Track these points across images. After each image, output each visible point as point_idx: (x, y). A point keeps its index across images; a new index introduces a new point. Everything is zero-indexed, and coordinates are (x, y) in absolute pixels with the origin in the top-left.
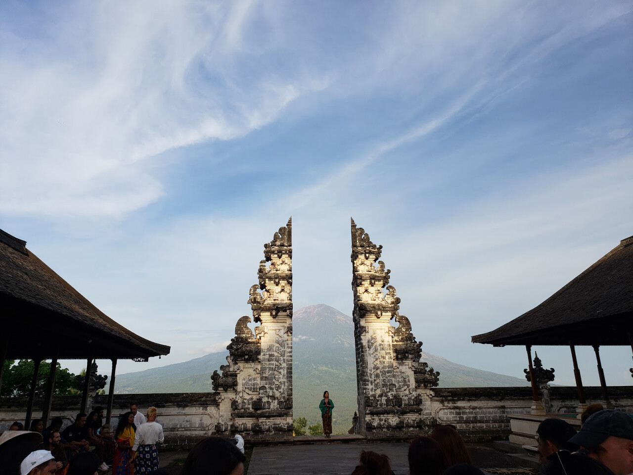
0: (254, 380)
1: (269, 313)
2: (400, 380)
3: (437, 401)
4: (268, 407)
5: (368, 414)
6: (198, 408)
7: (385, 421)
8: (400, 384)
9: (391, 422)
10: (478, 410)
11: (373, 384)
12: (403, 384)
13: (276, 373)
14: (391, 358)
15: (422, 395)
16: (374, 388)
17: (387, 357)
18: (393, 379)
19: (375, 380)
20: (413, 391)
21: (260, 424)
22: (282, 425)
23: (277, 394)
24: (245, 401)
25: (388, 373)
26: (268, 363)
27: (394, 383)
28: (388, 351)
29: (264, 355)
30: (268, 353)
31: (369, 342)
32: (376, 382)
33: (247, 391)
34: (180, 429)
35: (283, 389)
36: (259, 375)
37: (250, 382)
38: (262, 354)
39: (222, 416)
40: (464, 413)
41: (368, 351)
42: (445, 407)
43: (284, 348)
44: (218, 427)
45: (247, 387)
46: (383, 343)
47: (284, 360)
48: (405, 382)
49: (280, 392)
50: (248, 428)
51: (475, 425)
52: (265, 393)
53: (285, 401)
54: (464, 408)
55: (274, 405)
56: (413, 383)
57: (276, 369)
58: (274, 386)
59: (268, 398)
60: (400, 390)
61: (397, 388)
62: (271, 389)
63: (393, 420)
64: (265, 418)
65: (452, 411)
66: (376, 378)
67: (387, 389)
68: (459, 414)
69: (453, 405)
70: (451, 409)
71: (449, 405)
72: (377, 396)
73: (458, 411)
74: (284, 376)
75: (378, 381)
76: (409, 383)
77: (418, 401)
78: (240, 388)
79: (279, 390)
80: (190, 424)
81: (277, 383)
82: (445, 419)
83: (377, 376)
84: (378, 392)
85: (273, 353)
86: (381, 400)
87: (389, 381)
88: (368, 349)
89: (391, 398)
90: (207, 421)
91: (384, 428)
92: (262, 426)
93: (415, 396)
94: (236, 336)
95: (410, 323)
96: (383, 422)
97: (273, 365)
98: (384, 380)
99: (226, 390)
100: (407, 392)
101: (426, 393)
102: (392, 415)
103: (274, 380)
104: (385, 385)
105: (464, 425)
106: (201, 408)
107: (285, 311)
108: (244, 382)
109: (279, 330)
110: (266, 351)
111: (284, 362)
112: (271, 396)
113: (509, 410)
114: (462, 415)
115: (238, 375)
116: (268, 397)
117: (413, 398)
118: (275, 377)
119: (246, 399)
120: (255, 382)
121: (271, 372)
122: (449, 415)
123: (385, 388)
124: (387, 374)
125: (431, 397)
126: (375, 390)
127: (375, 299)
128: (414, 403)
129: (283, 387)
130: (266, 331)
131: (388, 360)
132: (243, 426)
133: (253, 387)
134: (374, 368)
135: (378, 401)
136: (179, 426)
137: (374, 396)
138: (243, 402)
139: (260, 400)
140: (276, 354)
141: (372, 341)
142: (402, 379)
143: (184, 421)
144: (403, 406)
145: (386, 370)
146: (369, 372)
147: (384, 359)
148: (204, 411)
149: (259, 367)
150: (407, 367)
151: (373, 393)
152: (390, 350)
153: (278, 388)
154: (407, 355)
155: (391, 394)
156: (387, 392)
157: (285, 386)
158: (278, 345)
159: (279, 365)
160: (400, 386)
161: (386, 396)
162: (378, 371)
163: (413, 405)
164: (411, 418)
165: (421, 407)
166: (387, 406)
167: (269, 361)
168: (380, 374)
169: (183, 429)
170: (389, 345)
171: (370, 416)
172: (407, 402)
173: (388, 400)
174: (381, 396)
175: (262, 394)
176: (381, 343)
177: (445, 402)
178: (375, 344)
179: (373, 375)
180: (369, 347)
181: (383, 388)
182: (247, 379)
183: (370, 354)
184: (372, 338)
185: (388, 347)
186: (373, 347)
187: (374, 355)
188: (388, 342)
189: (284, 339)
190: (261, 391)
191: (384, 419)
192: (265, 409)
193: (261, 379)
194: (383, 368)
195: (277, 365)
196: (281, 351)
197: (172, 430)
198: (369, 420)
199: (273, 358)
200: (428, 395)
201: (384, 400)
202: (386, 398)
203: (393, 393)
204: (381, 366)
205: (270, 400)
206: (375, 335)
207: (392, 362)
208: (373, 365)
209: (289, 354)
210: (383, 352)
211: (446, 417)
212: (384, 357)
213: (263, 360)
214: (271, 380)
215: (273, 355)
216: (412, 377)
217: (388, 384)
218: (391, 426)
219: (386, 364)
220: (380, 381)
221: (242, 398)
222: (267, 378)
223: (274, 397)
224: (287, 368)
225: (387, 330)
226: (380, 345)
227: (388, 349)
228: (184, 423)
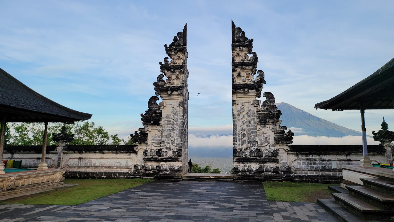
1: (166, 93)
2: (262, 138)
3: (292, 154)
4: (166, 155)
5: (236, 161)
6: (125, 155)
7: (249, 167)
8: (262, 141)
9: (253, 168)
10: (326, 162)
11: (241, 141)
12: (264, 141)
13: (172, 133)
14: (255, 122)
15: (280, 149)
16: (241, 144)
17: (252, 122)
18: (256, 138)
19: (242, 138)
20: (272, 146)
21: (160, 166)
22: (175, 167)
23: (172, 147)
24: (152, 151)
25: (252, 133)
26: (166, 126)
27: (256, 141)
28: (253, 118)
29: (164, 121)
30: (166, 120)
31: (238, 111)
32: (243, 140)
33: (154, 144)
34: (114, 167)
35: (176, 144)
36: (161, 134)
37: (156, 139)
38: (162, 120)
39: (139, 160)
40: (314, 164)
41: (237, 118)
42: (298, 159)
43: (177, 116)
44: (135, 166)
45: (153, 142)
46: (249, 112)
47: (177, 124)
48: (266, 140)
49: (174, 145)
50: (154, 168)
51: (324, 173)
52: (164, 146)
53: (177, 152)
54: (315, 160)
55: (170, 154)
56: (272, 141)
57: (172, 130)
58: (170, 142)
59: (166, 149)
60: (262, 146)
61: (259, 144)
62: (168, 143)
63: (255, 166)
64: (164, 162)
65: (305, 161)
66: (242, 137)
67: (251, 145)
68: (311, 164)
69: (306, 157)
70: (304, 160)
71: (302, 157)
72: (243, 149)
73: (309, 162)
74: (177, 135)
75: (244, 139)
76: (269, 141)
77: (276, 153)
78: (149, 142)
79: (174, 144)
80: (120, 164)
81: (172, 139)
82: (299, 168)
83: (244, 135)
84: (244, 147)
85: (170, 120)
86: (246, 153)
87: (253, 139)
88: (237, 116)
89: (253, 151)
90: (130, 163)
91: (247, 172)
92: (162, 167)
93: (274, 150)
94: (149, 109)
95: (274, 97)
96: (247, 167)
97: (170, 127)
98: (249, 139)
99: (140, 144)
100: (268, 147)
101: (283, 149)
102: (254, 163)
103: (170, 138)
104: (249, 142)
105: (314, 172)
106: (127, 154)
107: (177, 91)
108: (152, 138)
109: (174, 104)
110: (165, 118)
111: (177, 125)
112: (168, 148)
113: (354, 162)
114: (312, 165)
115: (148, 134)
116: (166, 148)
117: (272, 151)
118: (171, 136)
119: (153, 150)
120: (159, 138)
121: (168, 132)
122: (302, 165)
123: (249, 144)
124: (251, 134)
125: (287, 151)
126: (242, 145)
127: (245, 80)
128: (272, 155)
129: (176, 142)
130: (165, 105)
131: (252, 124)
132: (151, 167)
133: (157, 142)
134: (242, 130)
135: (243, 153)
136: (113, 165)
137: (241, 149)
138: (151, 152)
139: (161, 150)
140: (172, 120)
141: (241, 111)
142: (264, 138)
143: (116, 163)
144: (264, 157)
145: (251, 131)
146: (237, 132)
147: (249, 123)
148: (129, 157)
149: (161, 129)
150: (269, 129)
151: (240, 147)
152: (255, 117)
153: (173, 143)
154: (267, 120)
155: (254, 148)
156: (251, 147)
157: (177, 141)
158: (173, 114)
159: (174, 127)
160: (262, 143)
161: (250, 149)
162: (245, 132)
163: (272, 157)
164: (270, 166)
165: (278, 158)
166: (250, 157)
167: (167, 125)
168: (246, 134)
169: (116, 167)
170: (254, 113)
171: (237, 163)
172: (267, 154)
173: (251, 152)
174: (246, 149)
175: (162, 146)
176: (248, 112)
177: (299, 155)
178: (243, 113)
179: (240, 135)
180: (239, 115)
181: (248, 144)
182: (154, 137)
183: (239, 120)
184: (241, 109)
185: (253, 115)
186: (242, 115)
187: (242, 120)
188: (254, 111)
189: (177, 110)
190: (162, 145)
191: (247, 166)
192: (163, 156)
193: (162, 137)
194: (249, 130)
195: (173, 128)
196: (175, 118)
197: (109, 167)
198: (236, 166)
199: (170, 123)
200: (285, 150)
201: (248, 152)
202: (250, 151)
203: (255, 147)
204: (247, 129)
205: (167, 150)
206: (243, 107)
207: (256, 126)
208: (241, 128)
209: (180, 120)
210: (249, 119)
211: (300, 166)
212: (250, 122)
213: (164, 125)
214: (169, 137)
215: (170, 121)
216: (272, 136)
217: (252, 141)
218: (253, 170)
219: (251, 127)
220: (246, 139)
221: (151, 149)
222: (166, 136)
223: (170, 149)
224: (179, 130)
225: (252, 102)
226: (247, 113)
227: (253, 116)
228: (117, 163)
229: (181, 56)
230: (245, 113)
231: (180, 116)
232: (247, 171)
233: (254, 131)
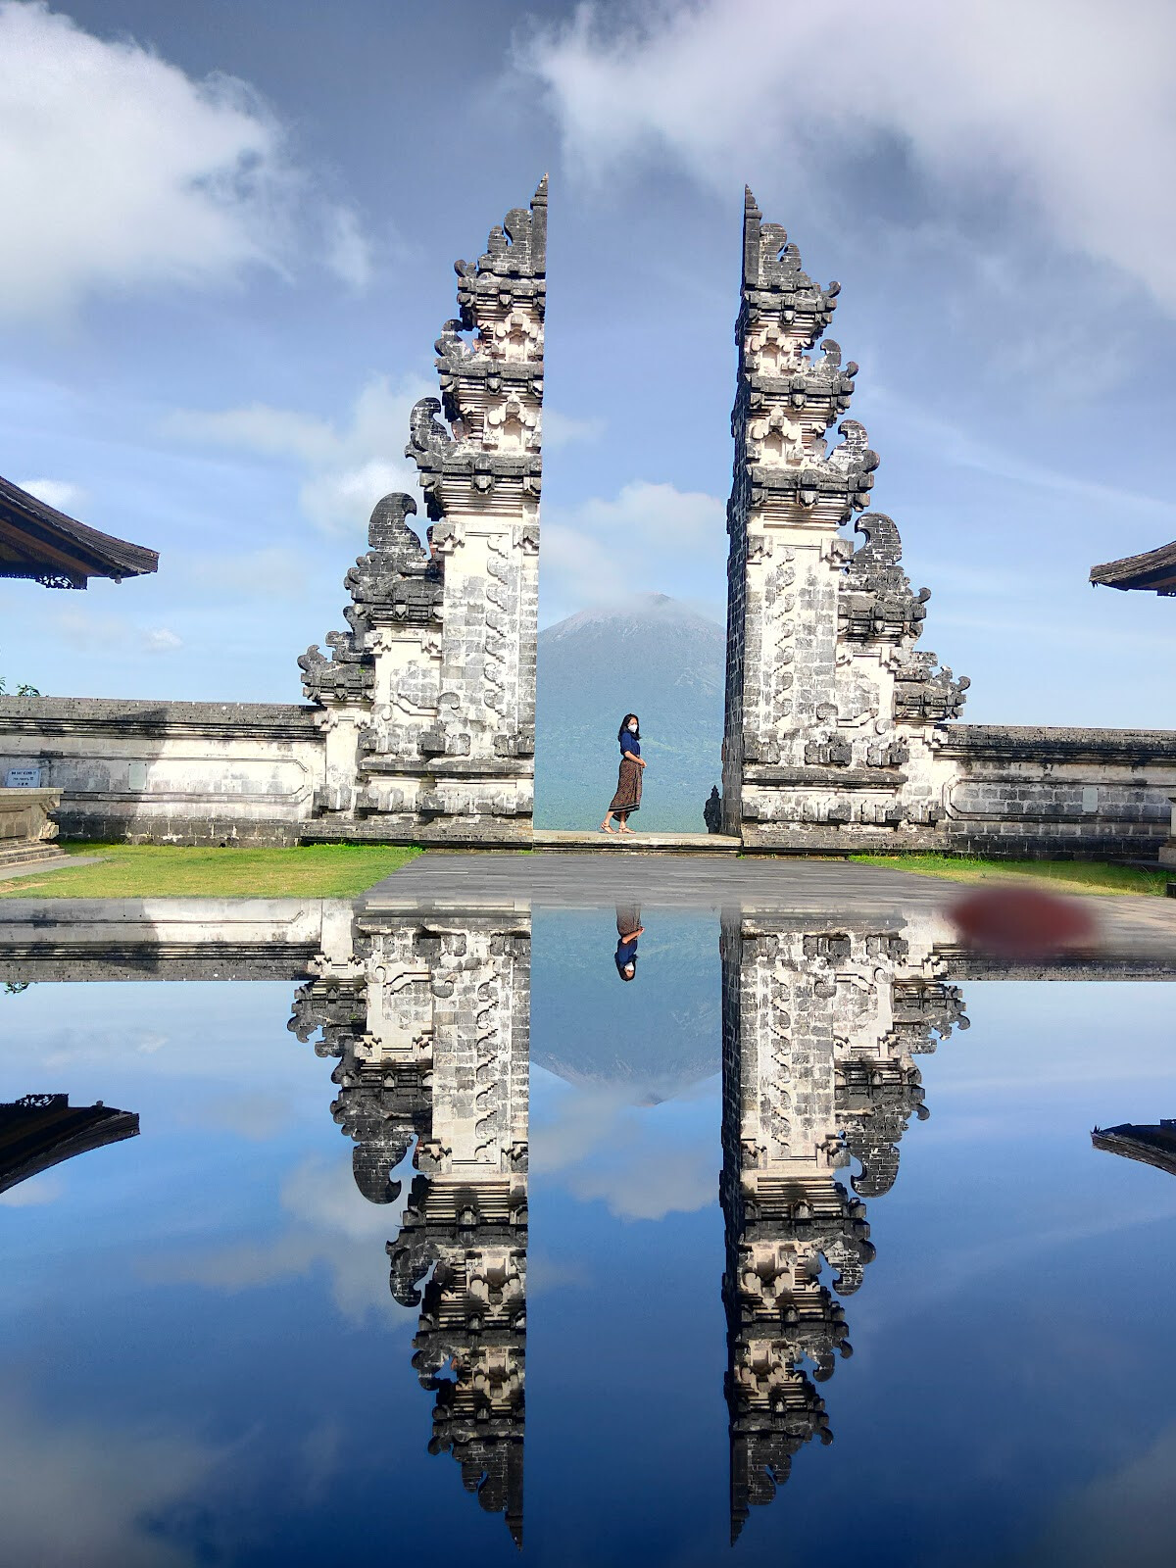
0: (424, 676)
1: (471, 482)
2: (852, 695)
3: (952, 758)
4: (465, 751)
5: (752, 781)
6: (264, 745)
7: (798, 804)
8: (851, 705)
9: (814, 807)
10: (1065, 788)
11: (773, 702)
12: (858, 705)
13: (488, 658)
14: (831, 632)
15: (911, 740)
16: (773, 714)
17: (820, 628)
18: (832, 691)
19: (778, 692)
20: (886, 728)
21: (440, 795)
22: (502, 801)
23: (491, 717)
24: (398, 731)
25: (817, 674)
26: (464, 629)
27: (832, 702)
28: (824, 613)
30: (464, 601)
31: (769, 582)
32: (780, 698)
33: (404, 703)
34: (216, 798)
35: (509, 705)
36: (437, 663)
37: (413, 682)
38: (447, 602)
39: (334, 768)
40: (1024, 795)
41: (764, 609)
42: (971, 777)
43: (514, 590)
44: (321, 795)
45: (403, 693)
46: (811, 588)
47: (513, 623)
48: (866, 702)
49: (499, 712)
50: (405, 804)
51: (1053, 827)
52: (454, 711)
53: (514, 737)
54: (1027, 781)
55: (482, 747)
56: (886, 710)
57: (489, 648)
58: (481, 695)
59: (465, 726)
60: (849, 724)
61: (840, 715)
62: (473, 701)
63: (822, 801)
64: (455, 781)
65: (993, 787)
66: (781, 688)
67: (810, 718)
68: (1012, 795)
69: (996, 771)
70: (989, 782)
71: (985, 772)
72: (780, 735)
73: (1008, 787)
74: (512, 667)
75: (786, 694)
76: (875, 706)
77: (897, 757)
78: (382, 694)
79: (497, 707)
80: (244, 784)
81: (490, 685)
82: (969, 809)
83: (786, 681)
84: (785, 725)
85: (479, 602)
86: (791, 749)
87: (819, 695)
88: (764, 604)
89: (820, 742)
90: (290, 779)
91: (793, 821)
92: (446, 800)
93: (891, 741)
94: (372, 548)
95: (898, 536)
96: (793, 805)
97: (479, 635)
98: (804, 694)
99: (341, 703)
100: (869, 730)
101: (922, 737)
102: (819, 789)
103: (482, 679)
104: (803, 708)
105: (1021, 825)
106: (275, 745)
107: (520, 477)
108: (395, 679)
109: (501, 535)
110: (459, 595)
111: (513, 629)
112: (472, 721)
113: (1156, 791)
114: (1017, 801)
115: (379, 660)
116: (465, 722)
117: (883, 746)
118: (484, 670)
119: (400, 726)
120: (427, 680)
121: (473, 655)
122: (980, 799)
123: (805, 716)
124: (815, 677)
125: (935, 745)
126: (777, 719)
127: (800, 456)
128: (884, 758)
129: (507, 696)
130: (458, 535)
131: (820, 637)
132: (392, 796)
133: (420, 694)
134: (778, 659)
135: (782, 748)
136: (211, 789)
137: (773, 737)
138: (392, 734)
139: (440, 729)
140: (488, 605)
141: (780, 582)
142: (858, 693)
143: (226, 777)
144: (853, 766)
145: (815, 665)
146: (763, 668)
147: (810, 634)
148: (284, 752)
149: (436, 639)
150: (877, 660)
151: (770, 726)
152: (831, 608)
153: (494, 700)
154: (879, 625)
155: (824, 733)
156: (811, 726)
157: (513, 694)
158: (492, 580)
159: (498, 636)
160: (850, 712)
161: (807, 736)
162: (790, 668)
163: (882, 767)
164: (871, 801)
165: (903, 770)
166: (807, 764)
167: (468, 623)
168: (795, 676)
169: (225, 798)
170: (831, 595)
171: (755, 787)
172: (865, 757)
173: (811, 748)
174: (792, 735)
175: (447, 713)
176: (807, 587)
177: (974, 764)
178: (788, 590)
179: (774, 678)
180: (770, 599)
181: (799, 716)
182: (403, 673)
183: (771, 619)
184: (781, 573)
185: (827, 601)
186: (783, 597)
187: (783, 619)
188: (829, 585)
189: (515, 564)
190: (444, 707)
191: (795, 797)
192: (453, 755)
193: (444, 673)
194: (805, 659)
195: (493, 638)
196: (504, 597)
197: (194, 797)
198: (753, 798)
199: (480, 616)
200: (928, 744)
201: (798, 747)
202: (807, 742)
203: (828, 729)
204: (798, 655)
205: (468, 731)
206: (788, 564)
207: (834, 645)
208: (777, 650)
209: (527, 608)
210: (809, 615)
211: (974, 805)
212: (810, 630)
213: (451, 622)
214: (475, 677)
215: (480, 609)
216: (886, 687)
217: (816, 704)
218: (813, 816)
219: (815, 650)
220: (793, 693)
221: (390, 722)
222: (462, 672)
223: (481, 725)
224: (523, 647)
225: (827, 550)
226: (803, 592)
227: (827, 605)
228: (227, 781)
229: (527, 325)
230: (794, 589)
231: (524, 587)
232: (790, 818)
233: (824, 664)
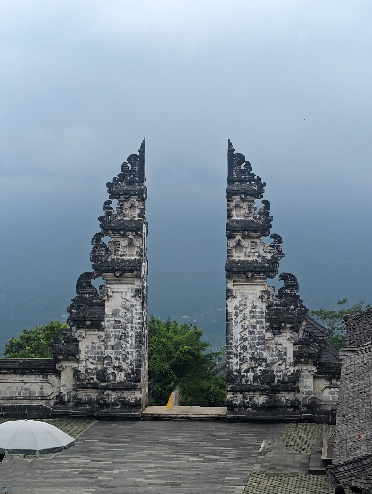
0: (98, 349)
1: (113, 274)
2: (274, 353)
3: (322, 378)
4: (114, 379)
5: (230, 391)
6: (37, 376)
7: (250, 399)
8: (274, 357)
9: (257, 400)
11: (239, 357)
12: (277, 357)
13: (123, 342)
14: (263, 328)
15: (303, 370)
16: (239, 362)
17: (258, 326)
18: (264, 352)
19: (241, 353)
20: (291, 365)
21: (104, 397)
22: (129, 399)
23: (125, 366)
24: (89, 371)
25: (257, 345)
26: (113, 330)
27: (264, 357)
28: (260, 320)
29: (109, 321)
30: (113, 319)
31: (236, 308)
32: (242, 356)
33: (91, 360)
34: (19, 398)
35: (131, 360)
36: (103, 343)
37: (94, 351)
38: (106, 320)
39: (64, 386)
41: (234, 319)
42: (332, 386)
43: (132, 314)
44: (59, 397)
45: (90, 355)
46: (254, 310)
47: (132, 327)
48: (281, 356)
49: (127, 363)
50: (93, 400)
52: (110, 363)
53: (133, 374)
55: (121, 377)
56: (290, 358)
57: (123, 337)
58: (120, 356)
59: (114, 369)
60: (274, 365)
61: (268, 361)
62: (117, 359)
63: (260, 399)
64: (111, 391)
66: (242, 351)
67: (255, 364)
71: (338, 383)
72: (243, 371)
74: (132, 345)
75: (245, 354)
76: (285, 357)
77: (296, 377)
78: (82, 356)
79: (127, 361)
80: (30, 392)
81: (123, 353)
82: (331, 399)
83: (244, 348)
84: (245, 367)
85: (119, 319)
86: (247, 377)
87: (258, 354)
88: (234, 317)
89: (259, 374)
90: (48, 390)
91: (248, 407)
92: (107, 399)
93: (292, 372)
94: (78, 295)
95: (297, 283)
96: (248, 400)
97: (119, 332)
98: (252, 354)
99: (66, 359)
100: (282, 367)
101: (306, 370)
102: (259, 393)
103: (120, 350)
104: (252, 360)
106: (41, 376)
107: (132, 271)
108: (87, 349)
109: (126, 293)
110: (110, 316)
111: (132, 330)
112: (117, 367)
115: (80, 342)
116: (114, 368)
117: (289, 374)
118: (121, 346)
119: (89, 369)
120: (100, 350)
121: (117, 340)
122: (335, 395)
123: (253, 363)
124: (257, 347)
125: (313, 373)
126: (241, 364)
127: (249, 254)
128: (289, 380)
129: (130, 357)
130: (110, 293)
131: (259, 330)
132: (86, 397)
133: (97, 356)
134: (241, 339)
135: (243, 376)
136: (17, 394)
137: (239, 371)
138: (87, 372)
139: (104, 370)
140: (122, 320)
141: (241, 308)
142: (277, 352)
143: (22, 390)
144: (276, 383)
145: (256, 341)
146: (234, 343)
147: (254, 329)
148: (44, 379)
149: (103, 334)
150: (285, 338)
151: (238, 367)
152: (262, 318)
153: (125, 358)
154: (283, 324)
155: (260, 370)
157: (133, 356)
158: (123, 310)
160: (274, 360)
161: (253, 371)
162: (246, 343)
163: (288, 383)
164: (285, 397)
165: (300, 384)
166: (254, 383)
167: (114, 328)
168: (248, 346)
169: (22, 398)
170: (262, 312)
171: (232, 393)
172: (281, 379)
173: (255, 377)
174: (247, 371)
175: (107, 364)
176: (252, 310)
177: (333, 380)
178: (244, 311)
179: (239, 347)
180: (236, 315)
181: (251, 363)
182: (90, 347)
183: (236, 323)
184: (240, 305)
185: (260, 315)
186: (241, 315)
187: (242, 324)
188: (261, 308)
189: (132, 303)
190: (106, 362)
191: (249, 397)
192: (110, 381)
193: (106, 348)
194: (252, 339)
195: (124, 333)
196: (128, 317)
197: (10, 398)
198: (231, 398)
199: (119, 325)
200: (310, 372)
201: (250, 376)
202: (254, 374)
203: (262, 368)
204: (250, 337)
205: (115, 371)
206: (244, 301)
207: (264, 333)
208: (240, 336)
209: (137, 321)
210: (254, 321)
211: (333, 397)
212: (254, 327)
213: (107, 327)
214: (117, 349)
215: (119, 322)
216: (290, 349)
217: (257, 357)
218: (257, 405)
219: (256, 335)
220: (247, 355)
221: (85, 367)
222: (113, 348)
223: (120, 369)
224: (136, 337)
225: (259, 294)
226: (251, 312)
227: (261, 317)
228: (24, 391)
229: (137, 203)
230: (247, 311)
231: (136, 313)
232: (247, 405)
233: (260, 341)
